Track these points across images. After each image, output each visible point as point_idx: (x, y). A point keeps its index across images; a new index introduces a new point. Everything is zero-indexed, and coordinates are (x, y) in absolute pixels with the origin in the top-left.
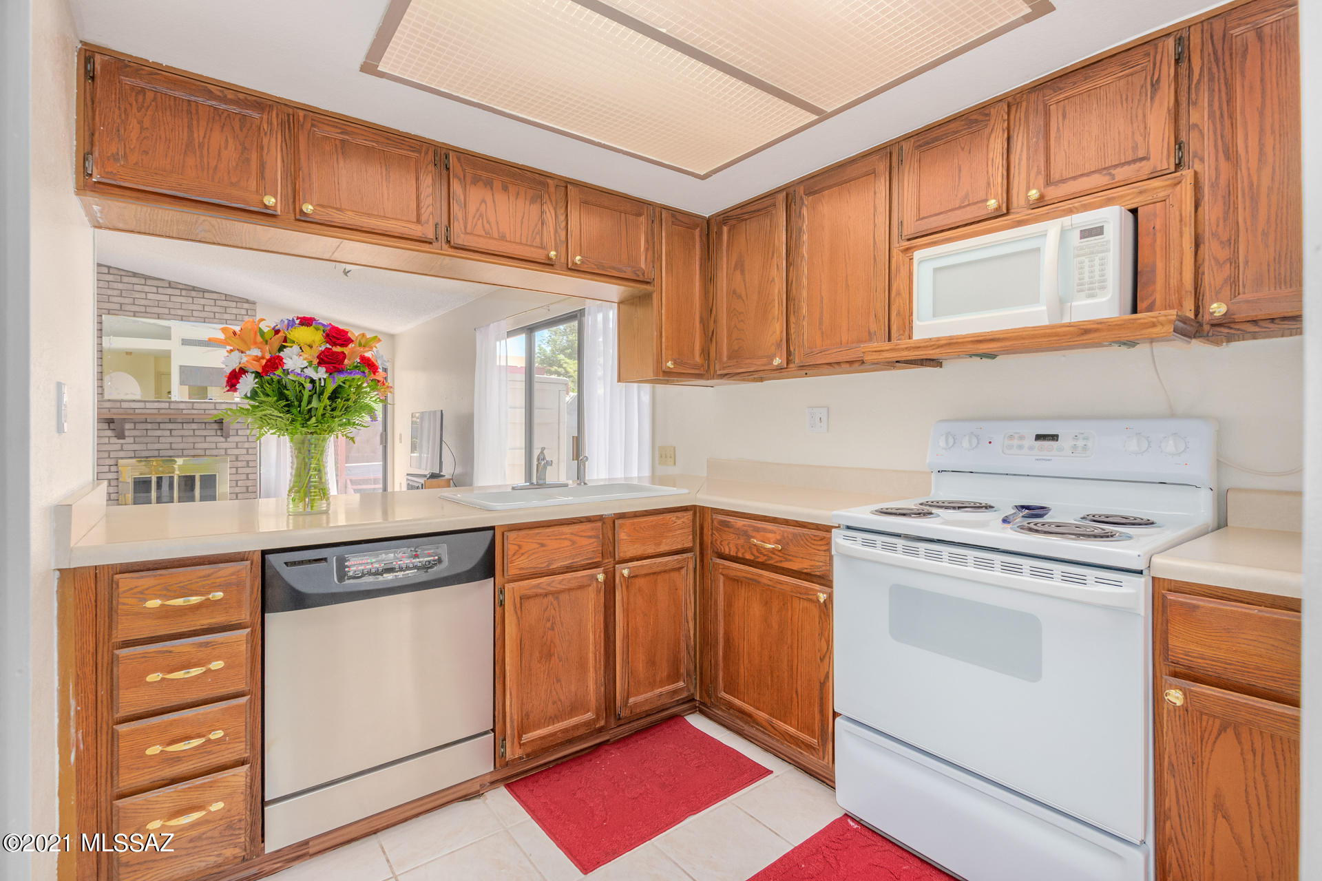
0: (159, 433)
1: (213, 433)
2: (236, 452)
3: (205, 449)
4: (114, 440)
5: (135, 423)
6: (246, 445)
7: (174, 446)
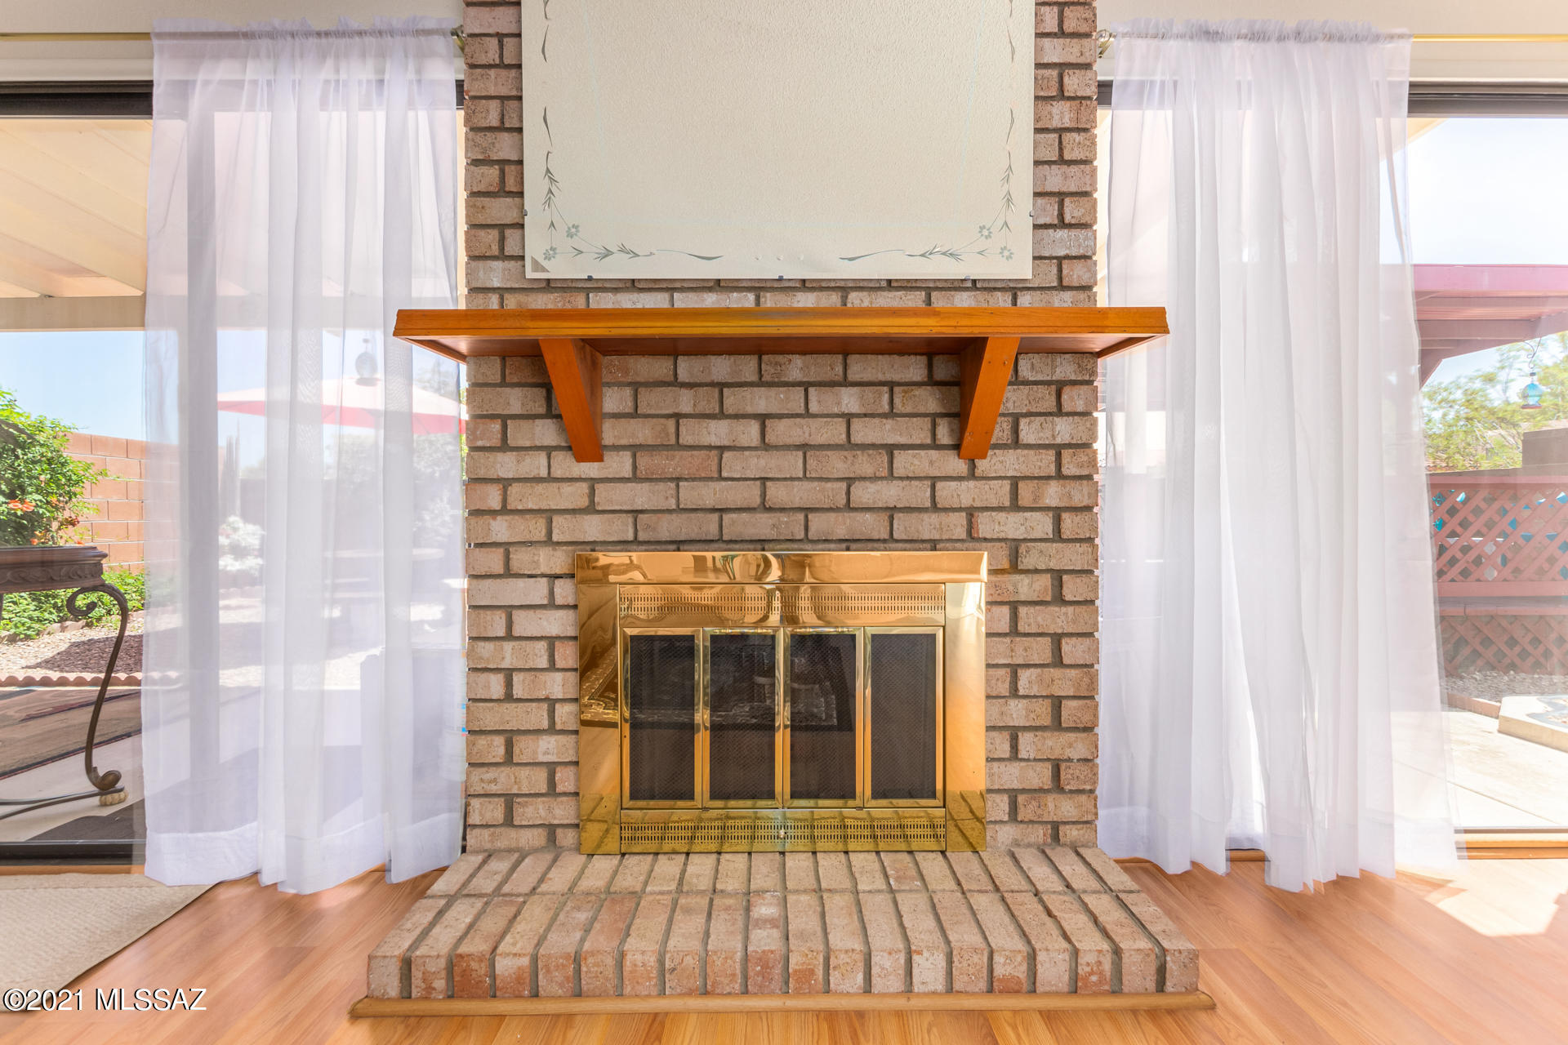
0: (717, 432)
1: (918, 432)
2: (1012, 526)
3: (891, 511)
4: (565, 465)
5: (636, 386)
6: (1053, 494)
7: (778, 494)
